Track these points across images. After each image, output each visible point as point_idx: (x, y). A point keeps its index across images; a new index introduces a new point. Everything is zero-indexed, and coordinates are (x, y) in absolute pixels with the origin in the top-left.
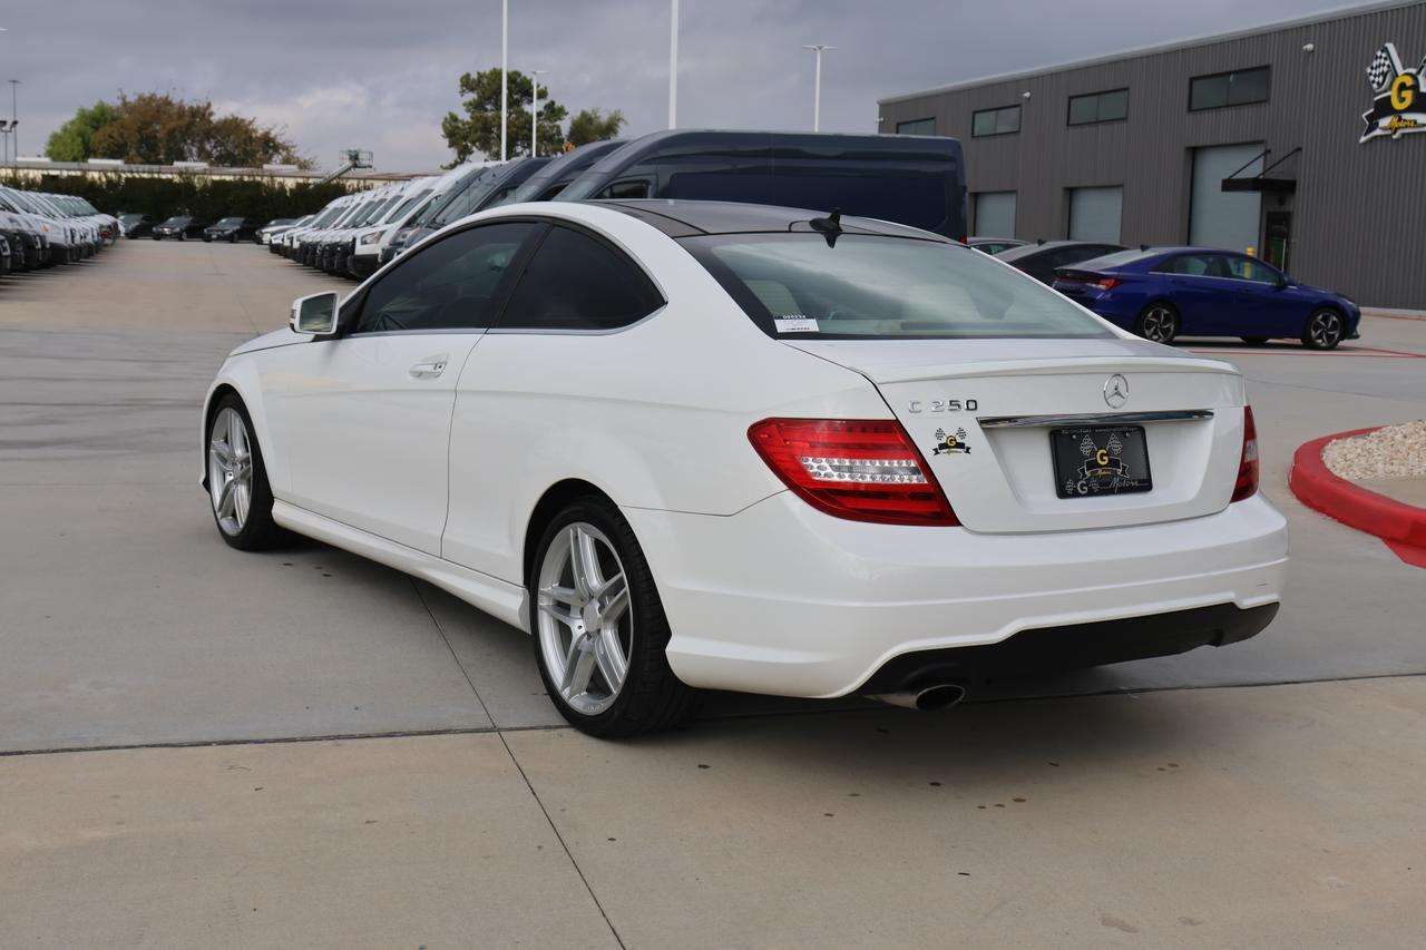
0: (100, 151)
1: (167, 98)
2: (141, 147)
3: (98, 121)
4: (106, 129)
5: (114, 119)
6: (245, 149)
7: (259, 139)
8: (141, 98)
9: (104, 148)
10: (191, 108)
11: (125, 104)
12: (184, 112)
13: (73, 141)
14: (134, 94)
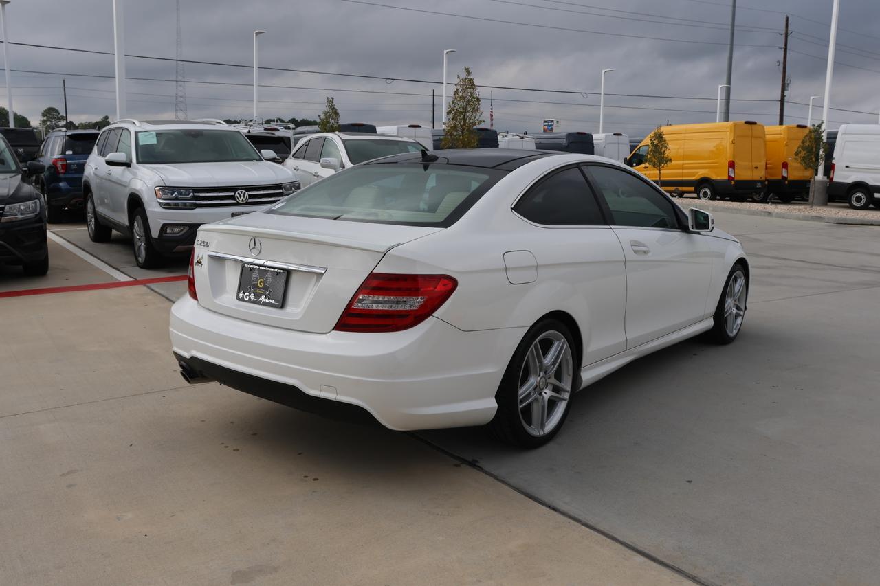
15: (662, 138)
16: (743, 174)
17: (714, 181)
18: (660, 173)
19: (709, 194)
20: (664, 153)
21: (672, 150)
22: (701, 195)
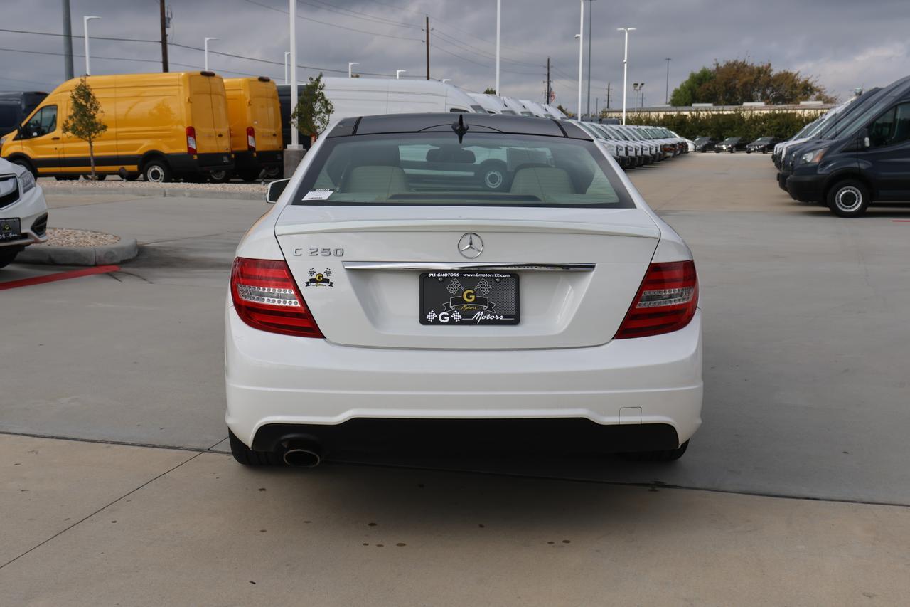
0: (702, 98)
1: (744, 62)
2: (726, 95)
3: (702, 79)
4: (706, 85)
5: (711, 78)
6: (792, 92)
7: (801, 85)
8: (728, 64)
9: (703, 97)
10: (758, 68)
11: (718, 68)
12: (754, 70)
13: (686, 93)
14: (724, 61)
15: (89, 94)
16: (207, 145)
17: (167, 155)
18: (91, 146)
19: (162, 174)
20: (93, 117)
21: (107, 110)
22: (149, 176)
